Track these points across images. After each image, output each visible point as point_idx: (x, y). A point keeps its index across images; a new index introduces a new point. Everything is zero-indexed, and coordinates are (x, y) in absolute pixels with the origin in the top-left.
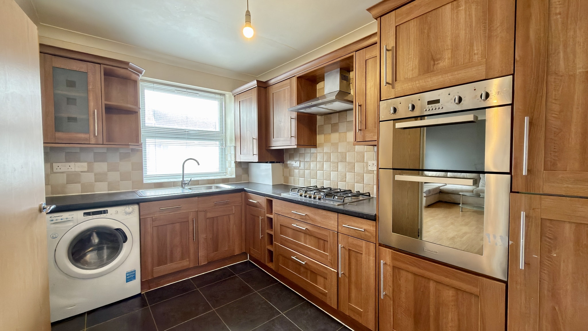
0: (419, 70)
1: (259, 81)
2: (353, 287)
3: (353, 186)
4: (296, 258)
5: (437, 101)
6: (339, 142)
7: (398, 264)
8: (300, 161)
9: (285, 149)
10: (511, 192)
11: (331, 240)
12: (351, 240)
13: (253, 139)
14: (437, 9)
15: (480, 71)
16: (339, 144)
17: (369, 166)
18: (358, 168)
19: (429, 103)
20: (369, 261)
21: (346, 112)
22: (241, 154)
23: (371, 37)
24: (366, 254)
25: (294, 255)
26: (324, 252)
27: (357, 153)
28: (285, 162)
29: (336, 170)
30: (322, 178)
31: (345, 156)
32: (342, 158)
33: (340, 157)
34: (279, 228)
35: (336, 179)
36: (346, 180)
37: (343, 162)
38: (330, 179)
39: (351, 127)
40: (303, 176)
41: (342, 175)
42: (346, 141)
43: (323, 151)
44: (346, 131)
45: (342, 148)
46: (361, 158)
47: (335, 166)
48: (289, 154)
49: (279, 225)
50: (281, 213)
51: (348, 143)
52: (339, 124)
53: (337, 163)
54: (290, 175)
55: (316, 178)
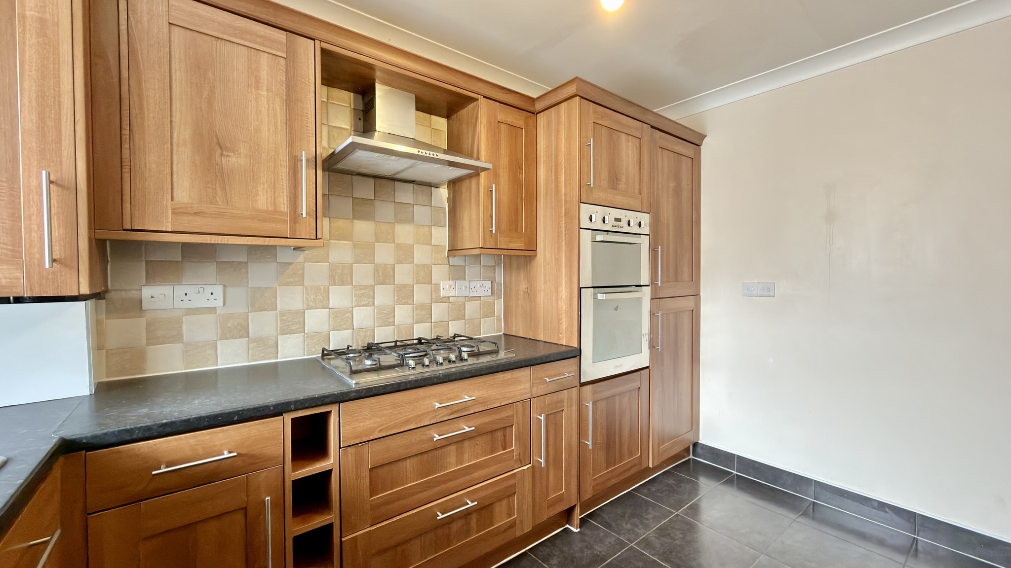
0: (608, 183)
2: (551, 468)
5: (620, 220)
6: (377, 241)
8: (225, 286)
10: (651, 300)
11: (517, 420)
12: (549, 399)
14: (618, 132)
15: (638, 204)
16: (377, 245)
17: (441, 289)
18: (421, 294)
19: (616, 219)
21: (391, 183)
24: (567, 407)
26: (504, 450)
27: (417, 265)
28: (112, 295)
29: (368, 303)
30: (325, 328)
31: (392, 273)
32: (384, 276)
33: (378, 274)
34: (367, 481)
35: (368, 323)
36: (394, 321)
37: (387, 284)
38: (352, 325)
39: (404, 215)
40: (242, 331)
41: (385, 312)
42: (394, 242)
43: (326, 259)
44: (393, 222)
45: (384, 254)
46: (425, 276)
47: (365, 296)
48: (146, 261)
49: (366, 473)
50: (380, 431)
51: (399, 247)
52: (377, 203)
53: (372, 288)
54: (153, 339)
55: (303, 329)
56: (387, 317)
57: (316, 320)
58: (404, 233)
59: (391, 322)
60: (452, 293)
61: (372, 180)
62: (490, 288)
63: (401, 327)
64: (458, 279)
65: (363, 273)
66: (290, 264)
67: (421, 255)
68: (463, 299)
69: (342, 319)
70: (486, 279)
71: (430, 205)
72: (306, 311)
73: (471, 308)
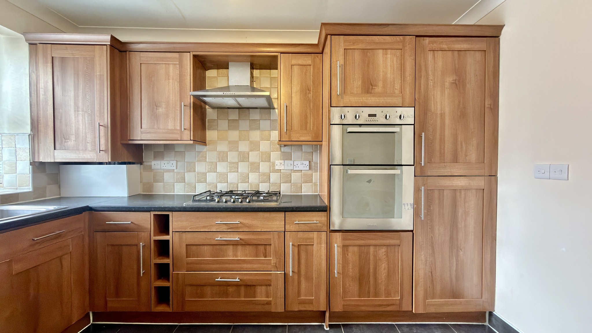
0: (362, 90)
1: (113, 36)
2: (303, 280)
3: (258, 186)
4: (220, 279)
5: (375, 115)
6: (240, 140)
7: (347, 242)
8: (177, 161)
9: (144, 144)
10: (415, 176)
11: (275, 242)
12: (300, 235)
13: (100, 125)
14: (374, 50)
15: (398, 101)
16: (240, 142)
17: (276, 165)
18: (264, 167)
19: (370, 115)
20: (320, 248)
21: (248, 110)
22: (55, 149)
23: (299, 46)
24: (317, 243)
25: (217, 276)
26: (265, 258)
27: (262, 152)
28: (145, 164)
29: (235, 171)
30: (215, 181)
31: (247, 156)
32: (244, 157)
33: (240, 157)
34: (185, 250)
35: (235, 181)
36: (249, 181)
37: (245, 162)
38: (227, 181)
39: (255, 126)
40: (183, 180)
41: (244, 176)
42: (249, 140)
43: (216, 150)
44: (248, 130)
45: (243, 147)
46: (267, 158)
47: (234, 167)
48: (154, 152)
49: (184, 247)
50: (190, 228)
51: (251, 143)
52: (240, 121)
53: (237, 163)
54: (156, 181)
55: (206, 181)
56: (245, 179)
57: (211, 177)
58: (255, 135)
59: (247, 181)
60: (282, 168)
61: (238, 110)
62: (308, 165)
63: (253, 184)
64: (287, 159)
65: (232, 156)
66: (201, 152)
67: (264, 146)
68: (290, 172)
69: (223, 178)
70: (305, 160)
71: (269, 119)
72: (207, 173)
73: (295, 177)
